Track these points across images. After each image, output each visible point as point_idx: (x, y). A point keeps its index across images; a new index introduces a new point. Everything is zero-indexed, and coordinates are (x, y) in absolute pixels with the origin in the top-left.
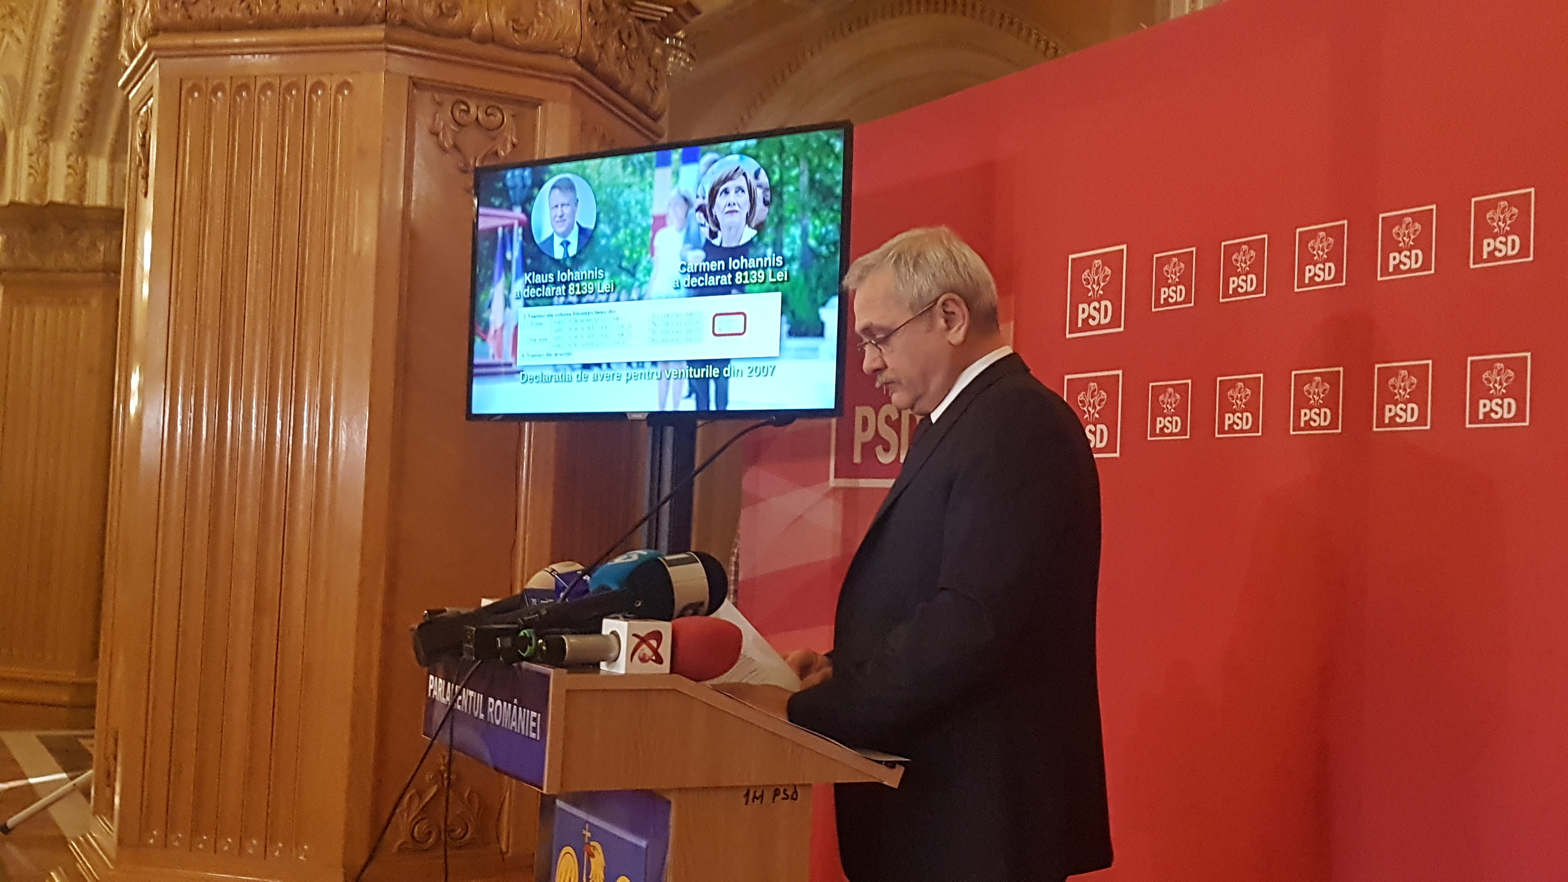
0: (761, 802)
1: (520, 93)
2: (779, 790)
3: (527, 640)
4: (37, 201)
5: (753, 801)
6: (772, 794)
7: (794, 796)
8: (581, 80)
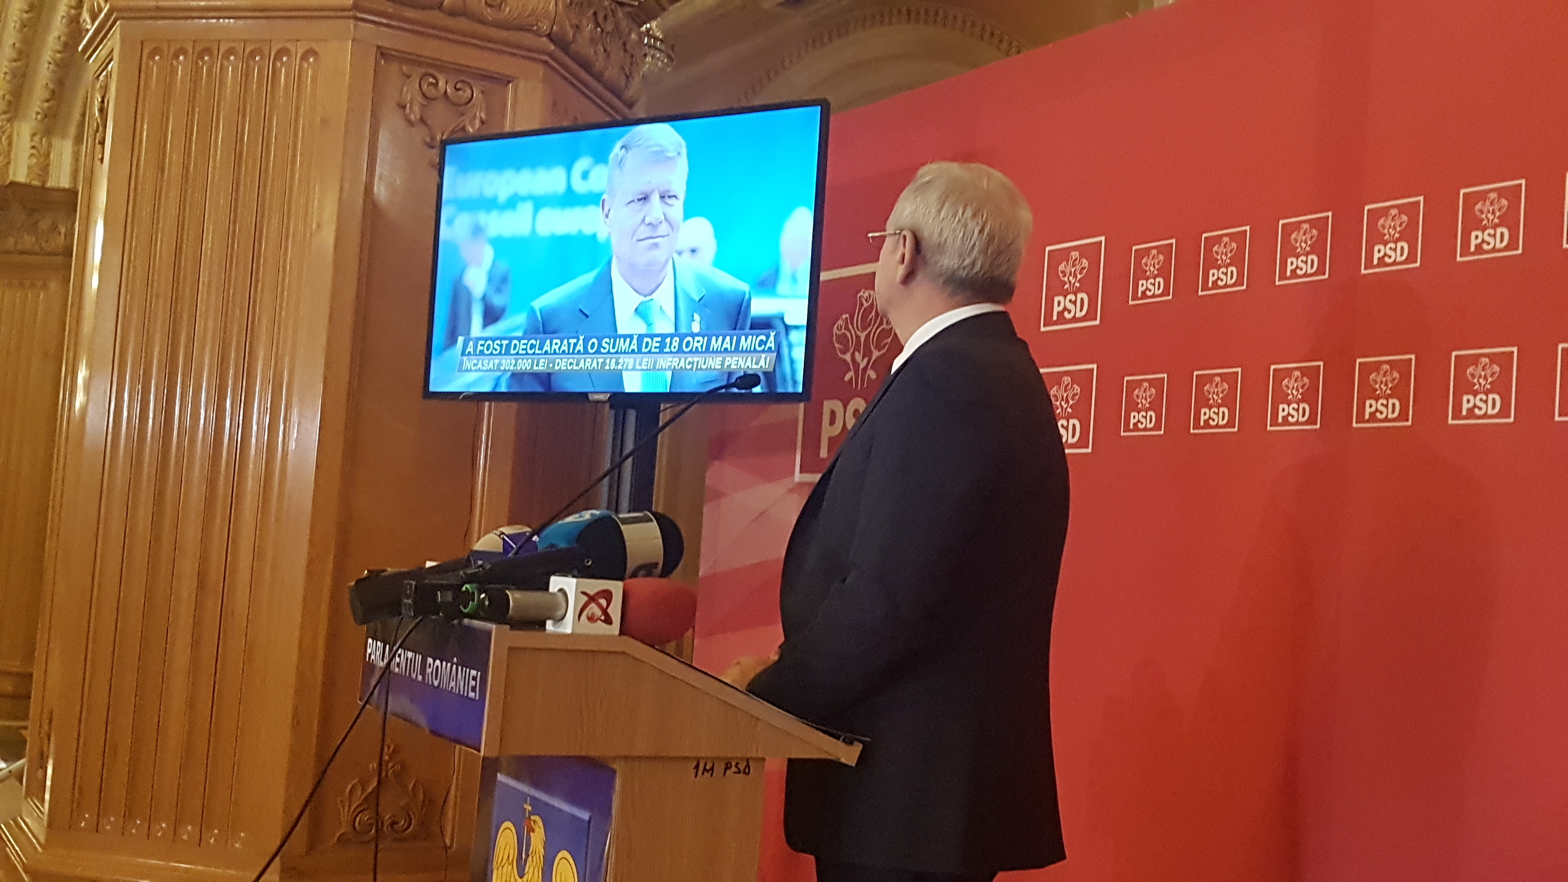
0: (712, 775)
1: (491, 68)
2: (731, 764)
3: (470, 596)
5: (703, 774)
6: (723, 767)
7: (747, 771)
8: (554, 59)
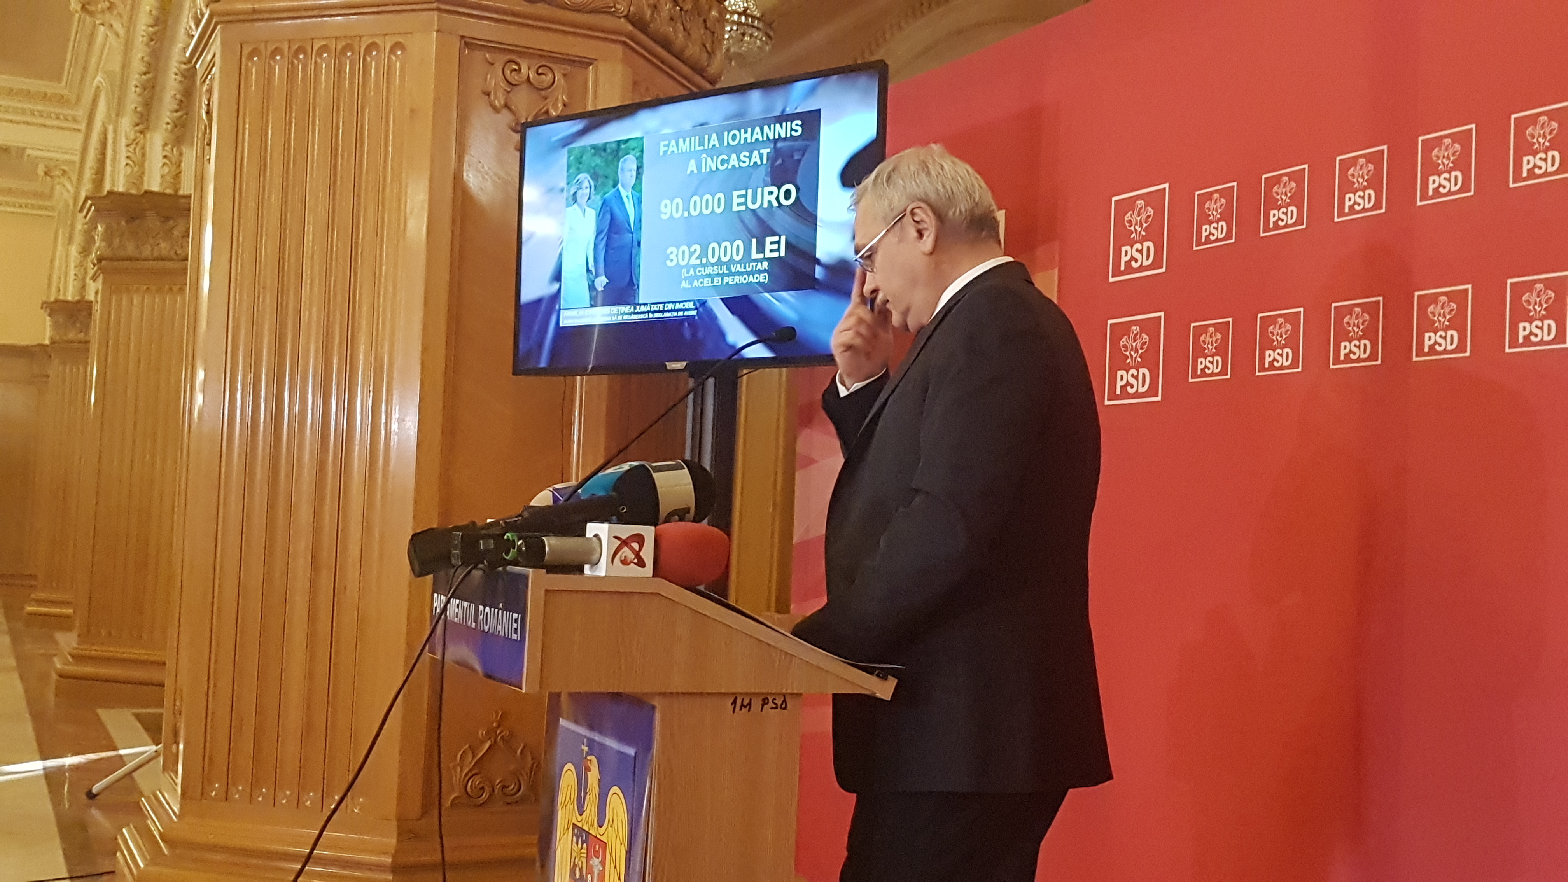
0: (749, 710)
1: (571, 52)
2: (767, 699)
3: (510, 544)
4: (134, 191)
5: (741, 710)
6: (761, 703)
7: (784, 706)
8: (632, 39)
